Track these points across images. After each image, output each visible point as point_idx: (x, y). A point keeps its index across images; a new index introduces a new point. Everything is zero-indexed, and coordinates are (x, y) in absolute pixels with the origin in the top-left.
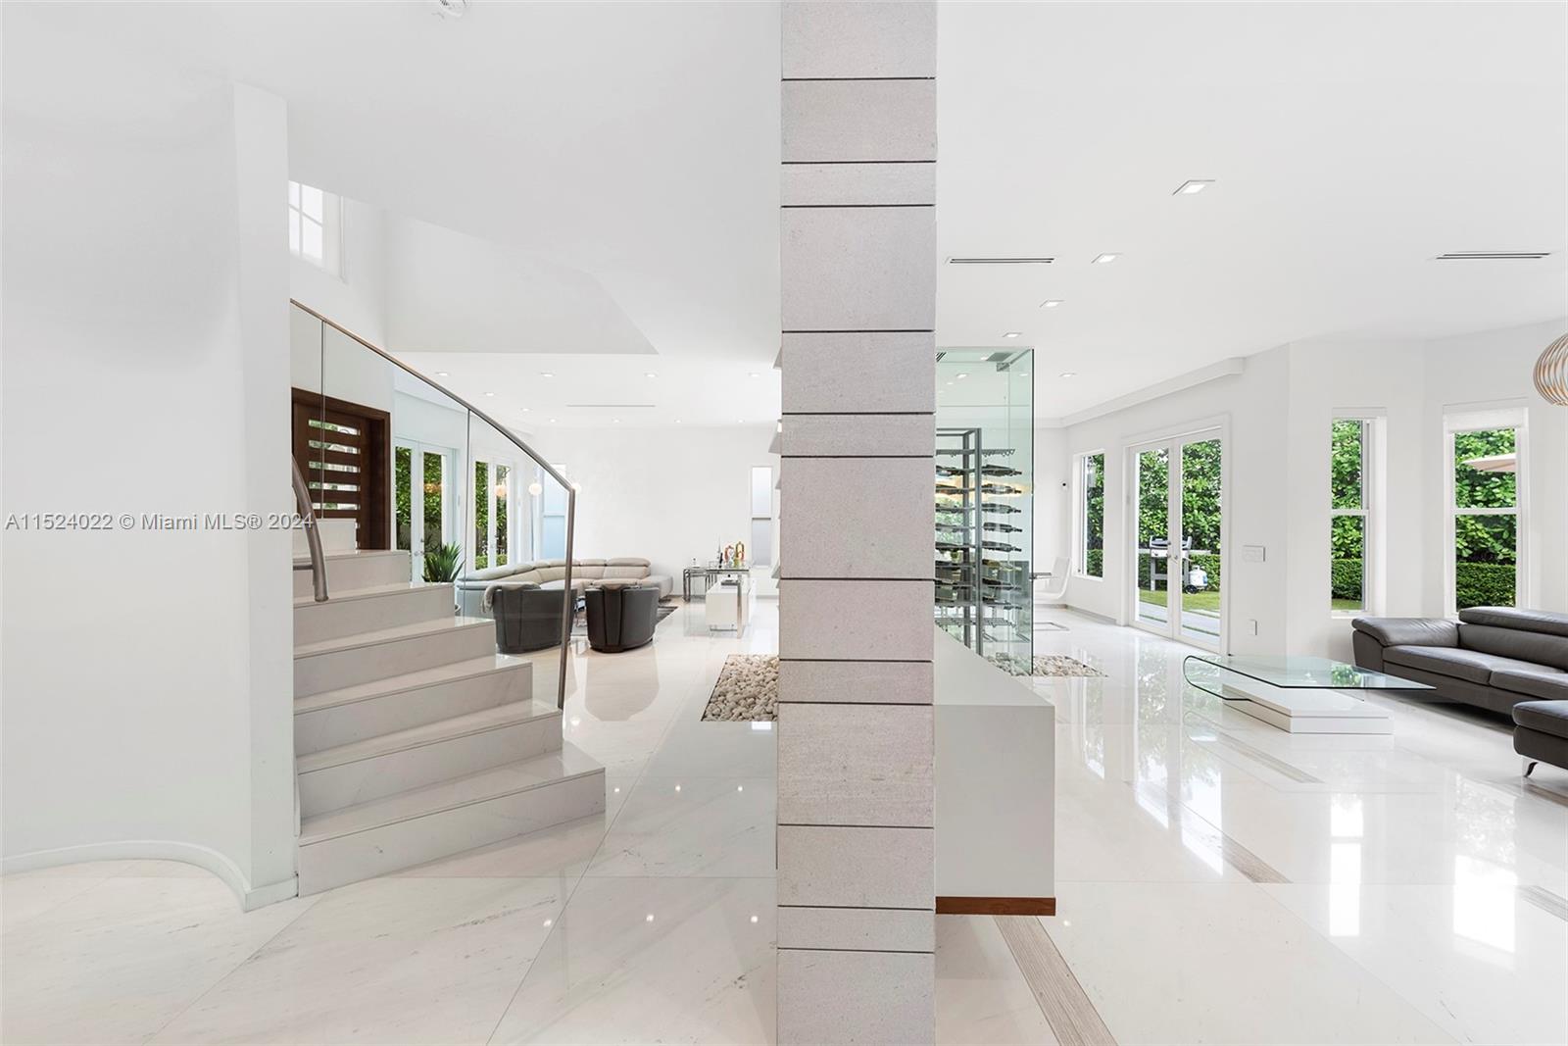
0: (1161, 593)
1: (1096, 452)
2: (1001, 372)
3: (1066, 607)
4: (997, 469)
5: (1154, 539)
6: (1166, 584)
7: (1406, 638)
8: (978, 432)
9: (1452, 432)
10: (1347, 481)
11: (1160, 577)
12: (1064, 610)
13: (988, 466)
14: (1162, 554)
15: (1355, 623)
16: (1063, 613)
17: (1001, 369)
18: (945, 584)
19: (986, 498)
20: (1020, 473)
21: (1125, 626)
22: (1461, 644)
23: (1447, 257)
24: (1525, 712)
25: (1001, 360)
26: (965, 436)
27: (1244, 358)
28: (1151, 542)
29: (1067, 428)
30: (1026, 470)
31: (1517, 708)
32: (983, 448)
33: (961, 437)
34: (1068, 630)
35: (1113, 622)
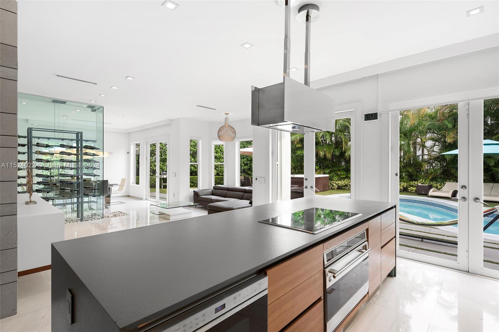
0: (164, 189)
1: (138, 142)
2: (93, 112)
3: (129, 196)
4: (90, 147)
5: (163, 172)
6: (166, 187)
7: (202, 194)
8: (81, 133)
9: (214, 145)
10: (194, 155)
11: (164, 184)
12: (128, 197)
13: (86, 146)
14: (165, 177)
15: (194, 191)
16: (127, 198)
17: (93, 111)
18: (66, 190)
19: (85, 157)
20: (99, 149)
21: (145, 200)
22: (213, 194)
23: (198, 106)
24: (210, 206)
25: (93, 108)
26: (77, 134)
27: (172, 120)
28: (162, 173)
29: (129, 133)
30: (101, 148)
31: (209, 205)
32: (83, 139)
33: (76, 134)
34: (125, 203)
35: (141, 199)
